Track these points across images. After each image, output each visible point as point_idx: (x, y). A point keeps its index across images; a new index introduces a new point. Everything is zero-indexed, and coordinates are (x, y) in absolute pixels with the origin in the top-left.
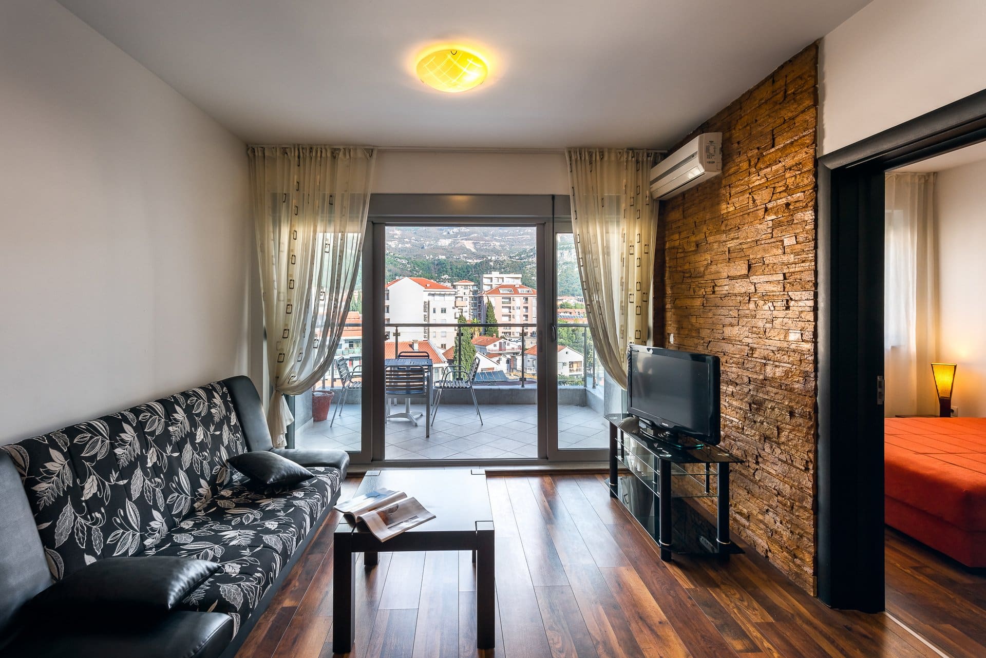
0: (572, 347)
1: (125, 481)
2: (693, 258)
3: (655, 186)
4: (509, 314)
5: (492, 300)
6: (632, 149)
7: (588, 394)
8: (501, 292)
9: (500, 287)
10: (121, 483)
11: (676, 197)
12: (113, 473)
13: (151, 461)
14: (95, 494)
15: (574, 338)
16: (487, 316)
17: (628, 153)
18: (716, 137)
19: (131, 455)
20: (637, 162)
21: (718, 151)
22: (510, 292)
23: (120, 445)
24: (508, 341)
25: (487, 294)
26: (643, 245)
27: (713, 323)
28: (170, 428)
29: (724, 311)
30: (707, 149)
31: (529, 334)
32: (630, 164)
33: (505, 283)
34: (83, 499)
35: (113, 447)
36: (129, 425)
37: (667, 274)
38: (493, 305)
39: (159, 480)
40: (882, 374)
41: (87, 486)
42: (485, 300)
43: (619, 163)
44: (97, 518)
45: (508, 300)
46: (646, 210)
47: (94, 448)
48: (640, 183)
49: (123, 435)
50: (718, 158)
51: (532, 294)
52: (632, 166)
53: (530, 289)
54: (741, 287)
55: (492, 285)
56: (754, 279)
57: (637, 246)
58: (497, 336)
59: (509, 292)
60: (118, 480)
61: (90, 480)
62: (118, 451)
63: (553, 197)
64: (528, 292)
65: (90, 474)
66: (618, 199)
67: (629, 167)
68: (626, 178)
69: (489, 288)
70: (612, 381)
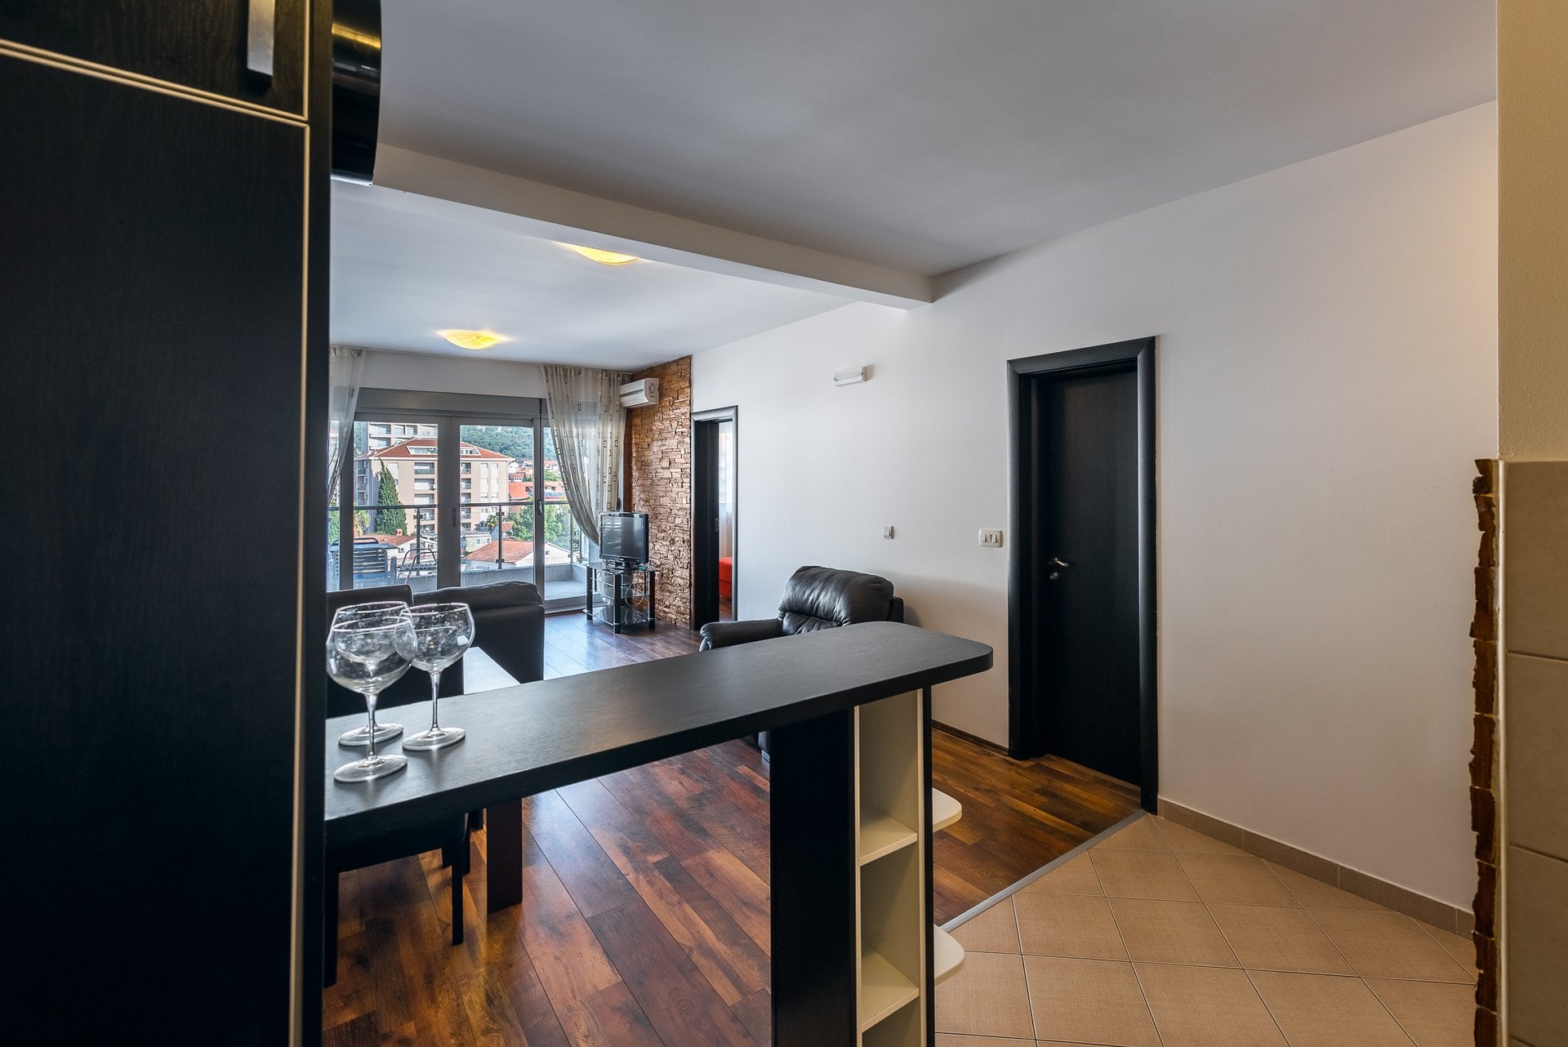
0: (555, 543)
2: (646, 453)
3: (624, 399)
4: (431, 492)
5: (393, 467)
6: (606, 371)
7: (574, 568)
8: (412, 452)
9: (407, 444)
11: (637, 409)
15: (561, 528)
16: (380, 497)
17: (602, 373)
18: (655, 381)
20: (610, 379)
21: (656, 390)
22: (432, 452)
24: (428, 540)
25: (380, 456)
26: (614, 440)
27: (656, 496)
29: (659, 488)
30: (650, 388)
31: (473, 527)
32: (604, 381)
33: (419, 436)
37: (634, 462)
38: (395, 476)
40: (718, 516)
42: (376, 467)
43: (595, 378)
45: (428, 468)
46: (616, 415)
48: (612, 395)
50: (657, 394)
51: (479, 457)
52: (605, 383)
53: (475, 448)
54: (667, 474)
55: (389, 439)
56: (671, 470)
57: (609, 441)
58: (404, 534)
59: (429, 453)
63: (541, 400)
64: (471, 452)
66: (595, 405)
67: (604, 383)
68: (601, 390)
69: (383, 444)
70: (593, 544)
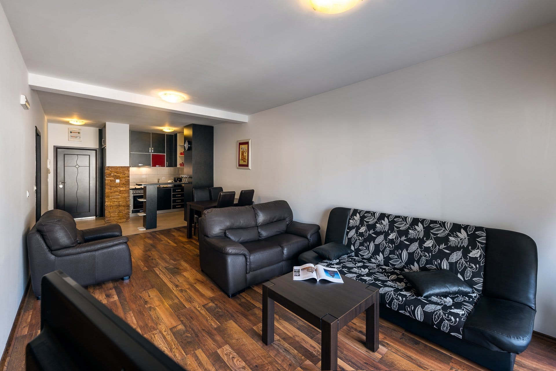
1: (375, 236)
10: (373, 235)
12: (372, 230)
13: (391, 237)
14: (363, 232)
19: (382, 229)
23: (380, 224)
28: (410, 231)
34: (359, 231)
35: (376, 222)
36: (388, 219)
39: (391, 246)
41: (362, 228)
44: (360, 239)
47: (369, 219)
49: (383, 221)
60: (372, 233)
61: (363, 227)
62: (378, 225)
65: (364, 226)
